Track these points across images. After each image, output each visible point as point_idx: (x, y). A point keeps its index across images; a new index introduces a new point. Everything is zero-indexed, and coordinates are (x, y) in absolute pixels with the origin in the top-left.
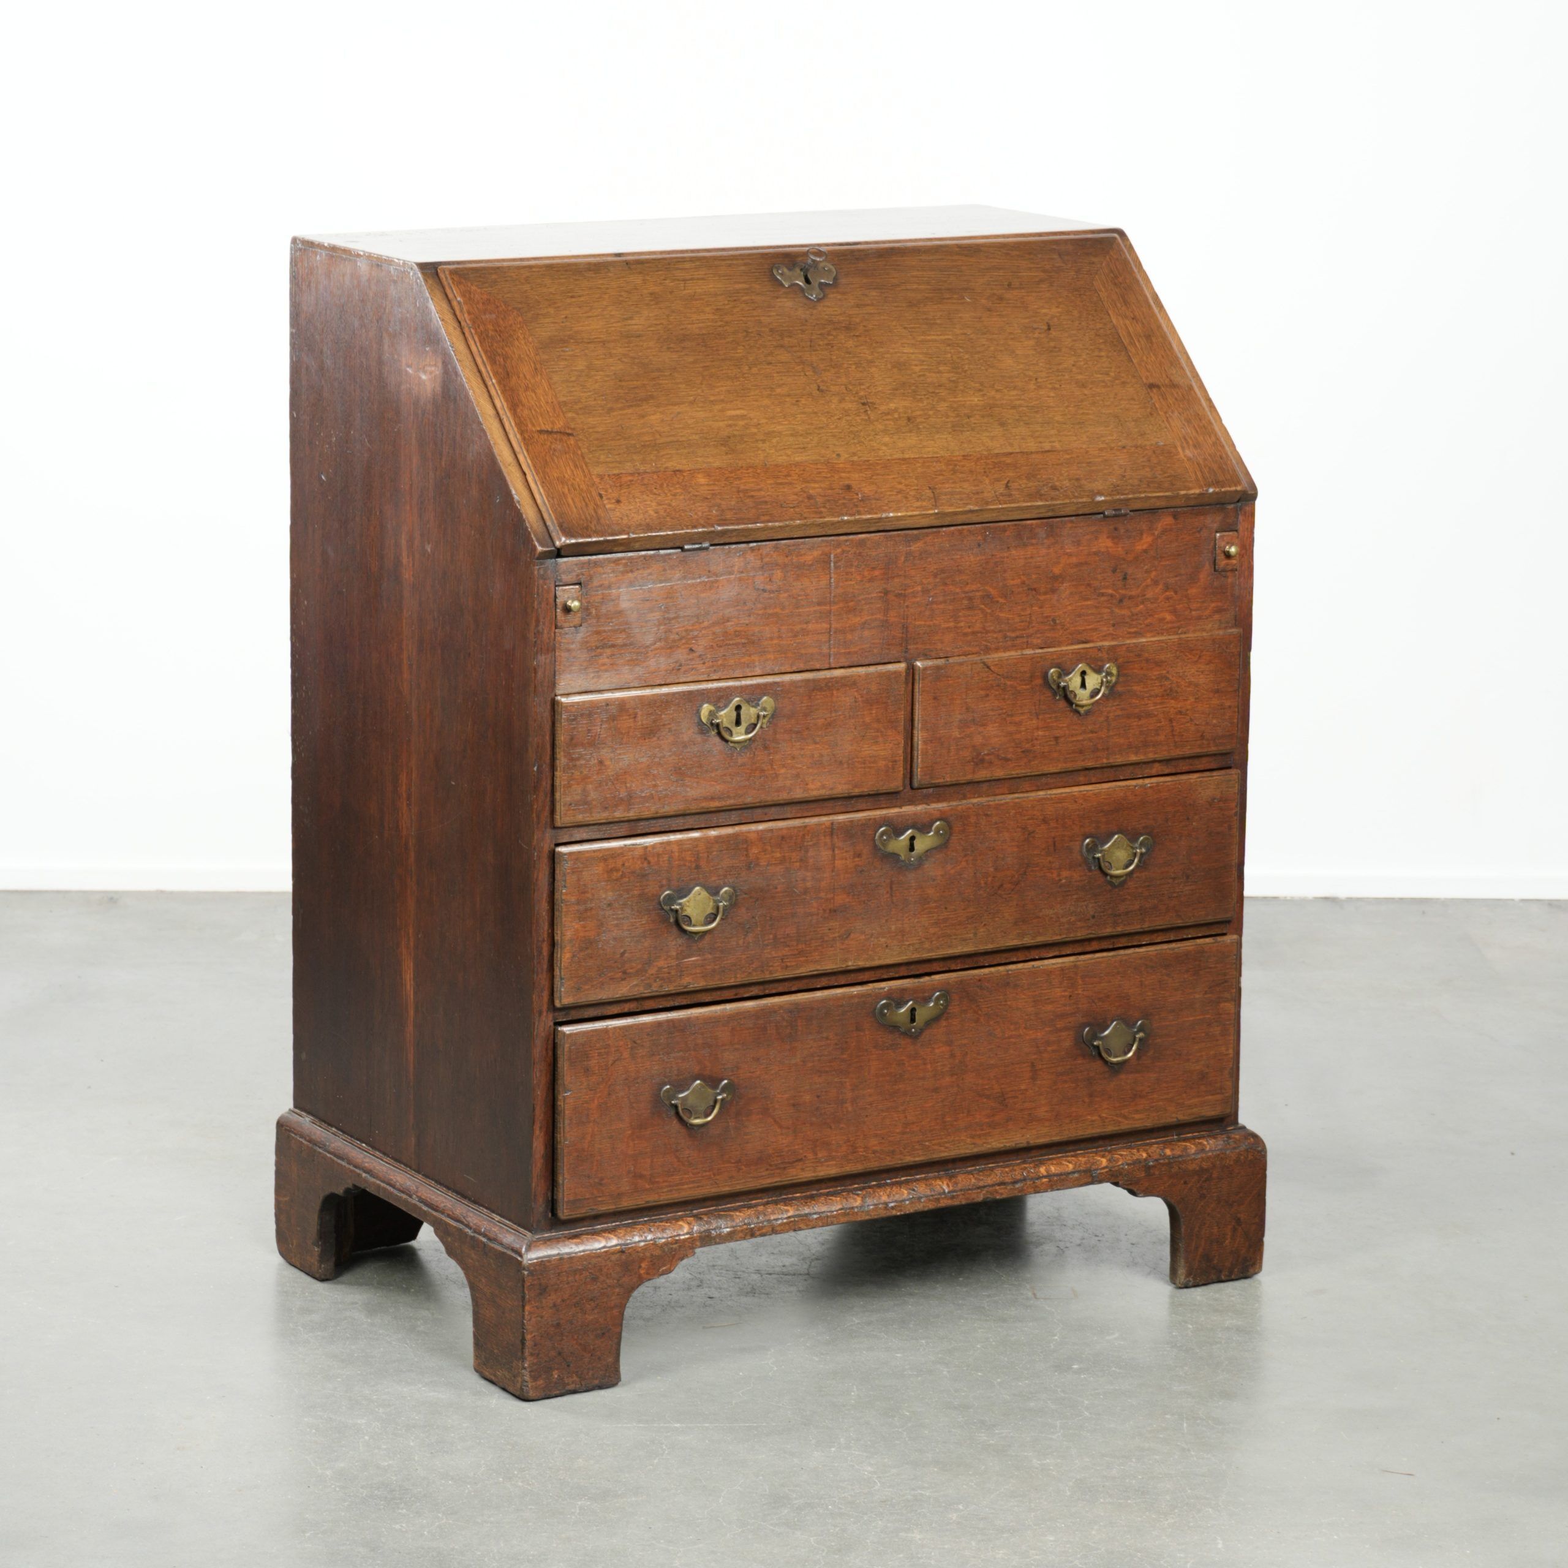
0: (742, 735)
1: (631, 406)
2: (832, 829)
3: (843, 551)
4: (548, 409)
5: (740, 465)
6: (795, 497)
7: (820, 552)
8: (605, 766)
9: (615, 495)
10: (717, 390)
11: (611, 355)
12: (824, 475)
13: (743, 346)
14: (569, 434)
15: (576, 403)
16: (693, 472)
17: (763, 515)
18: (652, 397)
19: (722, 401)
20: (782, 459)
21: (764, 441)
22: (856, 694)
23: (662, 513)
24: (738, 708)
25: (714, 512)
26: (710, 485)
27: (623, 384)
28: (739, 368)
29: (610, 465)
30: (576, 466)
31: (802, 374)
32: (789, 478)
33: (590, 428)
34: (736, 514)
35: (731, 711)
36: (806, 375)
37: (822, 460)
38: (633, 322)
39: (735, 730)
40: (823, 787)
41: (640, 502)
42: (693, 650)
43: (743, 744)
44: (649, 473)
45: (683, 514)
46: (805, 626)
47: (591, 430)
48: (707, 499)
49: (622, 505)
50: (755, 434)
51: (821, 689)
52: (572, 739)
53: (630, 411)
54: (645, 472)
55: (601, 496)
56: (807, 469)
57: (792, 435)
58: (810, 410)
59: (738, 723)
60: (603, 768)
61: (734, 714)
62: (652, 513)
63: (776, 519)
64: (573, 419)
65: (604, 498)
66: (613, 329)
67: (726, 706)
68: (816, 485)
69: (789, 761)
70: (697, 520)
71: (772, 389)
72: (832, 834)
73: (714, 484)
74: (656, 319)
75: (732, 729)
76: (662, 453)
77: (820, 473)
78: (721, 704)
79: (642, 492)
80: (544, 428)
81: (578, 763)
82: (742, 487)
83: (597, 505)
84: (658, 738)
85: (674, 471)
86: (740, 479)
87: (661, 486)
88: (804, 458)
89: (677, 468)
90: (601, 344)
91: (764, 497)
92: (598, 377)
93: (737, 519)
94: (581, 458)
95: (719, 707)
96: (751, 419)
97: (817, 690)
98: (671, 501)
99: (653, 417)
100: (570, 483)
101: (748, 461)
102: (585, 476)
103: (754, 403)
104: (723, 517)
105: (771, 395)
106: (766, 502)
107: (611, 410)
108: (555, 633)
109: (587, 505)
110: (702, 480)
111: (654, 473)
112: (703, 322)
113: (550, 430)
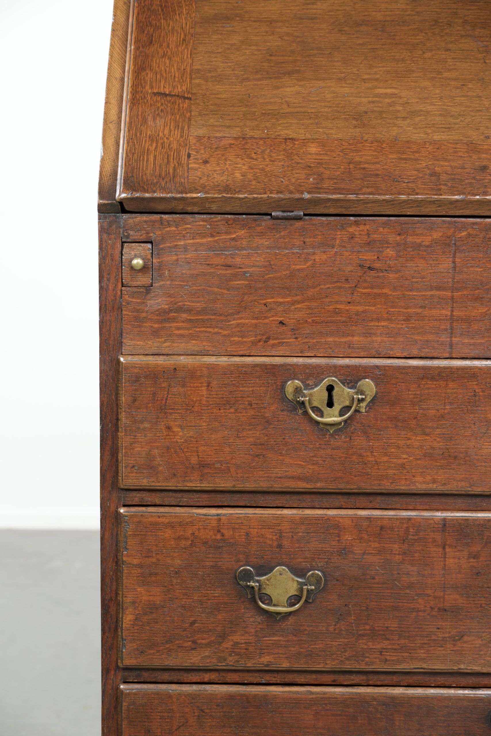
0: (334, 416)
1: (270, 78)
2: (445, 525)
3: (469, 235)
4: (177, 75)
5: (365, 139)
6: (415, 172)
7: (440, 234)
8: (173, 432)
9: (205, 156)
10: (375, 70)
11: (273, 33)
12: (460, 154)
13: (426, 33)
14: (185, 98)
15: (210, 71)
16: (306, 142)
17: (368, 187)
18: (298, 72)
19: (377, 80)
20: (417, 136)
21: (404, 119)
22: (476, 387)
23: (250, 176)
24: (330, 389)
25: (311, 180)
26: (321, 154)
27: (273, 58)
28: (411, 52)
29: (216, 129)
30: (177, 127)
31: (482, 61)
32: (417, 155)
33: (212, 94)
34: (335, 183)
35: (321, 390)
36: (485, 62)
37: (465, 140)
38: (315, 6)
39: (327, 410)
40: (434, 481)
41: (230, 165)
42: (283, 324)
43: (336, 428)
44: (255, 138)
45: (273, 179)
46: (419, 310)
47: (213, 96)
48: (310, 167)
49: (208, 165)
50: (399, 111)
51: (433, 379)
52: (135, 401)
53: (265, 82)
54: (252, 138)
55: (189, 156)
56: (443, 147)
57: (441, 115)
58: (475, 94)
59: (330, 404)
60: (171, 434)
61: (326, 394)
62: (238, 175)
63: (381, 192)
64: (199, 85)
65: (191, 158)
66: (289, 11)
67: (316, 385)
68: (446, 164)
69: (393, 450)
70: (287, 186)
71: (440, 73)
72: (444, 531)
73: (326, 154)
74: (340, 6)
75: (323, 409)
76: (280, 122)
77: (456, 152)
78: (310, 382)
79: (237, 156)
80: (162, 90)
81: (142, 426)
82: (357, 159)
83: (179, 164)
84: (236, 410)
85: (286, 139)
86: (357, 151)
87: (263, 152)
88: (443, 137)
89: (290, 137)
90: (268, 23)
91: (378, 170)
92: (247, 51)
93: (335, 189)
94: (187, 120)
95: (308, 385)
96: (400, 97)
97: (428, 378)
98: (267, 166)
99: (288, 89)
100: (160, 142)
101: (377, 135)
102: (182, 136)
103: (412, 84)
104: (319, 186)
105: (436, 78)
106: (377, 175)
107: (247, 79)
108: (121, 290)
109: (168, 162)
110: (313, 149)
111: (261, 139)
112: (391, 11)
113: (167, 93)
